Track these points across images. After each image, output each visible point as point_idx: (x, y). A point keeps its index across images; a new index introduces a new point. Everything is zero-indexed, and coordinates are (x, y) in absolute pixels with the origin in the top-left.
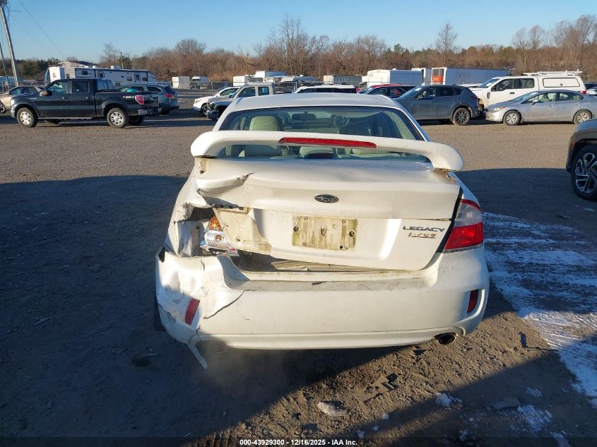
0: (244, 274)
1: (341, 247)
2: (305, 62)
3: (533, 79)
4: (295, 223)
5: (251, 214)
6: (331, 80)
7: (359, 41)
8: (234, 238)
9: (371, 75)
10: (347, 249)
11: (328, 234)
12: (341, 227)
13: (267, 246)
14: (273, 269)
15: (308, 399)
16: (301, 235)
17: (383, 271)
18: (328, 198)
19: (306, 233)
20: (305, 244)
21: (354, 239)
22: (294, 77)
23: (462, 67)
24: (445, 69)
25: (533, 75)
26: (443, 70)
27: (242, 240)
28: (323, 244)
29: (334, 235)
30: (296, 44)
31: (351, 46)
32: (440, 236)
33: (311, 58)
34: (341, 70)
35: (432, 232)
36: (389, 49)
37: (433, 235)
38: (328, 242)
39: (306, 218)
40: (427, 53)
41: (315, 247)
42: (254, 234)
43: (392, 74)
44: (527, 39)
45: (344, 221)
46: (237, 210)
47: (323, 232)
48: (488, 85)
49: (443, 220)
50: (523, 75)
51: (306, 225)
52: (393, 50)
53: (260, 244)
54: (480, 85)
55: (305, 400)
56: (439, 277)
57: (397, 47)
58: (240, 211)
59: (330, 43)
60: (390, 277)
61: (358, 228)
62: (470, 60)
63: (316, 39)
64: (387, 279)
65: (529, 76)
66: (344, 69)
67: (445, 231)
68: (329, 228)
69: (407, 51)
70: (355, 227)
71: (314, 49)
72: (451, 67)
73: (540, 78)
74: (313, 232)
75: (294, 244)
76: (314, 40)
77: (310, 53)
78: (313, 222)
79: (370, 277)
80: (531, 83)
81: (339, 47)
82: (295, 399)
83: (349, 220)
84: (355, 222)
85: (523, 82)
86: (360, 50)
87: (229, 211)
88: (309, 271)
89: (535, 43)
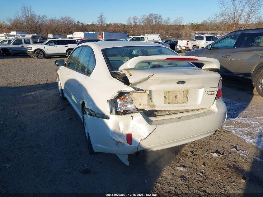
0: (150, 119)
1: (183, 102)
2: (36, 27)
3: (144, 37)
4: (165, 95)
5: (148, 92)
6: (52, 36)
7: (62, 19)
8: (138, 104)
9: (75, 35)
10: (185, 102)
11: (178, 97)
12: (182, 94)
13: (153, 106)
14: (156, 116)
15: (172, 167)
16: (168, 99)
17: (198, 110)
18: (182, 82)
19: (170, 98)
20: (169, 103)
21: (188, 98)
22: (32, 34)
23: (109, 32)
24: (103, 32)
25: (143, 36)
26: (103, 33)
27: (142, 105)
28: (176, 102)
29: (180, 97)
30: (31, 19)
31: (59, 21)
32: (216, 93)
33: (39, 26)
34: (55, 32)
35: (214, 92)
36: (75, 23)
37: (214, 93)
38: (178, 101)
39: (169, 92)
40: (92, 25)
41: (173, 103)
42: (148, 101)
43: (85, 34)
44: (132, 21)
45: (183, 92)
46: (141, 91)
47: (176, 97)
48: (128, 39)
49: (216, 87)
50: (139, 36)
51: (169, 95)
52: (76, 23)
53: (150, 105)
54: (124, 39)
55: (171, 168)
56: (218, 109)
57: (78, 22)
58: (142, 92)
59: (48, 19)
60: (201, 111)
61: (189, 94)
62: (111, 29)
63: (41, 17)
64: (200, 112)
65: (142, 36)
66: (57, 31)
67: (217, 91)
68: (178, 95)
69: (83, 24)
70: (188, 94)
71: (40, 22)
72: (105, 31)
73: (146, 37)
74: (172, 97)
75: (165, 103)
76: (39, 18)
77: (38, 24)
78: (172, 93)
79: (195, 112)
80: (143, 39)
81: (53, 21)
82: (167, 168)
83: (185, 91)
84: (187, 91)
85: (141, 38)
86: (64, 23)
87: (138, 92)
88: (170, 114)
89: (135, 23)
